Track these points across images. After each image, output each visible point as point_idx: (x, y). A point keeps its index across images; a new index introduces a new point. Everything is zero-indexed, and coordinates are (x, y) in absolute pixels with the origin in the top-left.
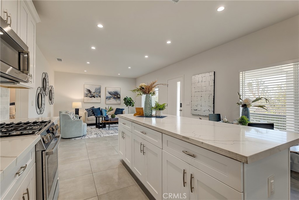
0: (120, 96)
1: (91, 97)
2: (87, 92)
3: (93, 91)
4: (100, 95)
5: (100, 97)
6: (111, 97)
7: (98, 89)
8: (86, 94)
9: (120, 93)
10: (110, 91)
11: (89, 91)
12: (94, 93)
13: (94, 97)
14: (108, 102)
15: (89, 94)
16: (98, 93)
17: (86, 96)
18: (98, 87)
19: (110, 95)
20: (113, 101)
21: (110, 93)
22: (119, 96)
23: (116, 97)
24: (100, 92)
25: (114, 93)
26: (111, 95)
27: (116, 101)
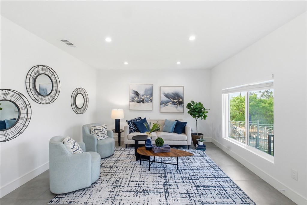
0: (183, 101)
1: (138, 102)
2: (133, 95)
3: (141, 93)
4: (151, 98)
5: (152, 101)
6: (169, 102)
7: (148, 90)
8: (133, 98)
9: (182, 95)
10: (166, 93)
11: (137, 93)
12: (143, 96)
13: (143, 103)
14: (165, 109)
15: (136, 98)
16: (148, 96)
17: (133, 101)
18: (148, 87)
19: (166, 99)
20: (171, 108)
21: (166, 96)
22: (181, 100)
23: (175, 101)
24: (151, 95)
25: (172, 95)
26: (169, 98)
27: (177, 108)
